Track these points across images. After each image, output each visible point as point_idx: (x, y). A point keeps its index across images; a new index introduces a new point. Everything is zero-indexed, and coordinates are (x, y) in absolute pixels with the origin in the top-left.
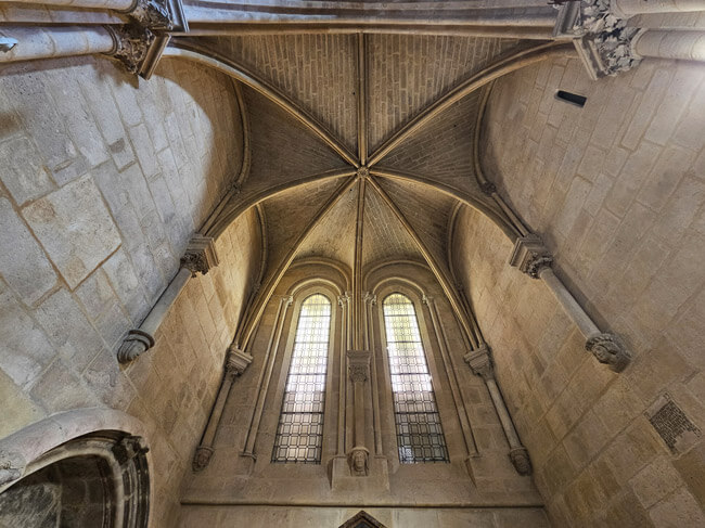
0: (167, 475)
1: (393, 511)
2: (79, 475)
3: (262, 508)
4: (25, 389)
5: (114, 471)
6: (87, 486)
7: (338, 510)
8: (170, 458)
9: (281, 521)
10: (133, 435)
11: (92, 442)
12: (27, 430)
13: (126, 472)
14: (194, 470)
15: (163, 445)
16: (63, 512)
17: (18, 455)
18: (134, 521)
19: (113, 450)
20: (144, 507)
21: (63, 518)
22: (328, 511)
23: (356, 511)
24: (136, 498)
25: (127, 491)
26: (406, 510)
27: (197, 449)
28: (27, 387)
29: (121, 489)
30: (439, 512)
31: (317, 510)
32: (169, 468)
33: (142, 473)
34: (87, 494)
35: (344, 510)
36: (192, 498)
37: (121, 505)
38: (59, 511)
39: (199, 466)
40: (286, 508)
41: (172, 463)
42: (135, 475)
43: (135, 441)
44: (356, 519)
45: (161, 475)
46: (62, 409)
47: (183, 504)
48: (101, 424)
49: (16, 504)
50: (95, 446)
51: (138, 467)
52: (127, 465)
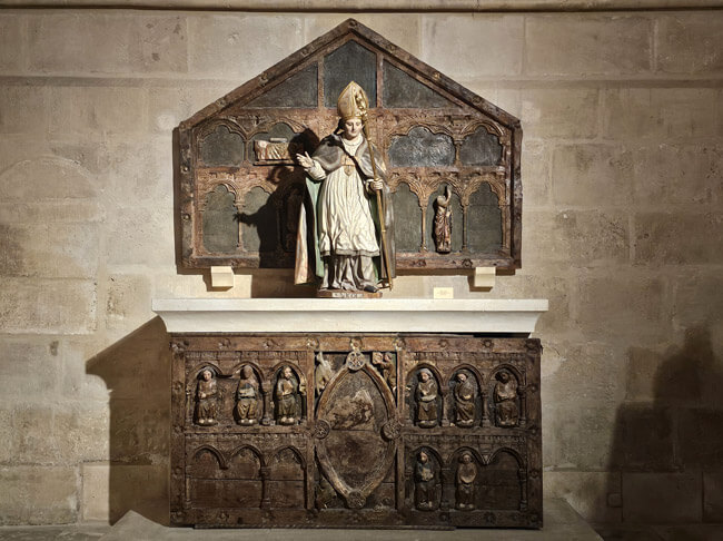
1: (424, 18)
3: (118, 14)
7: (296, 18)
9: (166, 40)
22: (274, 20)
23: (337, 20)
26: (452, 18)
30: (530, 21)
31: (249, 17)
35: (311, 19)
40: (175, 14)
44: (337, 35)
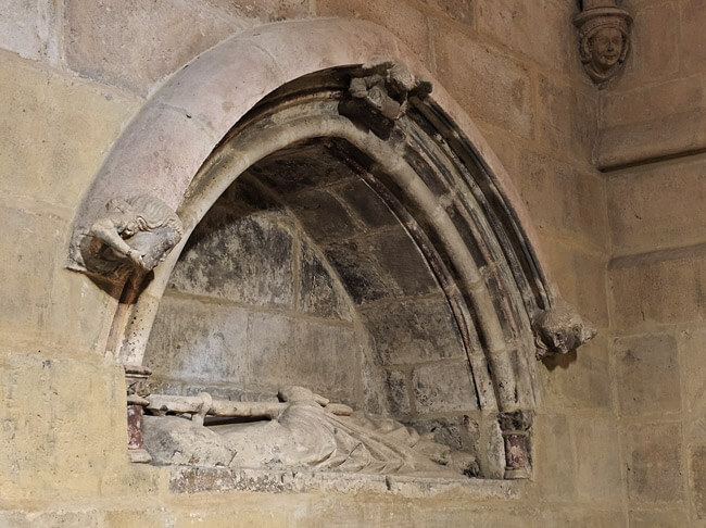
0: (520, 119)
2: (307, 182)
4: (53, 61)
5: (378, 156)
6: (340, 199)
8: (507, 76)
10: (367, 65)
11: (283, 115)
12: (125, 143)
13: (408, 148)
14: (595, 81)
15: (467, 55)
16: (329, 254)
17: (146, 200)
18: (494, 242)
19: (344, 112)
20: (497, 209)
21: (337, 266)
24: (467, 195)
25: (438, 188)
27: (578, 25)
28: (56, 56)
29: (417, 187)
32: (518, 102)
33: (449, 139)
34: (352, 213)
36: (623, 151)
37: (441, 219)
38: (320, 255)
39: (605, 68)
41: (519, 85)
42: (433, 149)
43: (381, 75)
45: (506, 125)
46: (163, 71)
47: (603, 170)
48: (270, 72)
49: (227, 264)
50: (295, 122)
51: (432, 130)
52: (400, 135)
